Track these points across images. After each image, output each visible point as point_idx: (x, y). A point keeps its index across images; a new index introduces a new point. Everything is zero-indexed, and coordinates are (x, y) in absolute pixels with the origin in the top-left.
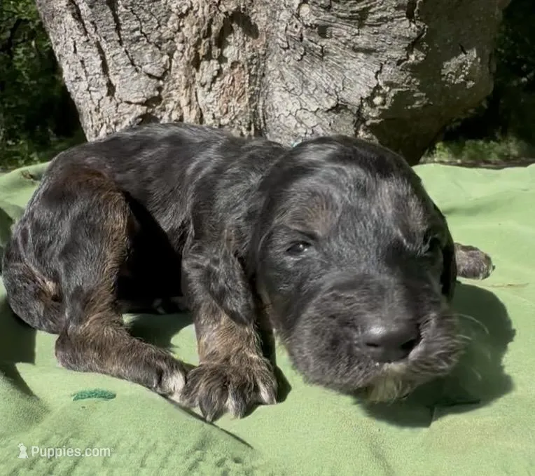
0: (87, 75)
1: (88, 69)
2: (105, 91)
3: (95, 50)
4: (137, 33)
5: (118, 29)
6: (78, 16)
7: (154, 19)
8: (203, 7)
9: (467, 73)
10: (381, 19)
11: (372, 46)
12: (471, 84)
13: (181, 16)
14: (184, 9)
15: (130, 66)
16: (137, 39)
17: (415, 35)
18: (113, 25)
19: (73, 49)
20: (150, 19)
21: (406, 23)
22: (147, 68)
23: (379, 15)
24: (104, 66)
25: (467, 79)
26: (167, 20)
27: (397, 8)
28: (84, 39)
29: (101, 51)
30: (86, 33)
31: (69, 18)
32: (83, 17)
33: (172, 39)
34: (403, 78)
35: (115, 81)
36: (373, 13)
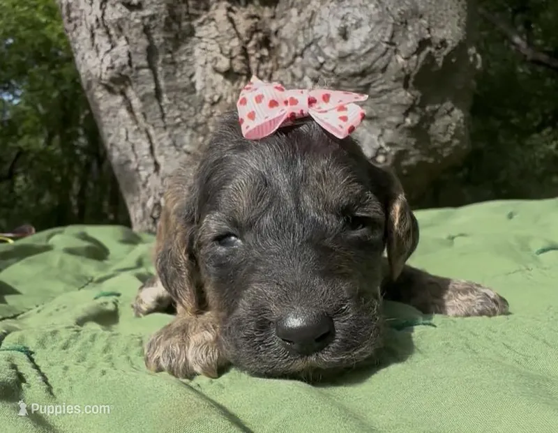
0: (136, 157)
1: (137, 152)
2: (152, 169)
3: (144, 135)
4: (178, 120)
5: (163, 117)
6: (130, 109)
7: (192, 109)
8: (232, 95)
9: (453, 133)
10: (382, 91)
11: (375, 114)
12: (456, 142)
13: (213, 104)
14: (216, 98)
15: (173, 148)
16: (178, 125)
17: (411, 102)
18: (159, 115)
19: (125, 137)
20: (188, 108)
21: (402, 93)
22: (185, 147)
23: (380, 88)
24: (152, 149)
25: (453, 137)
26: (201, 109)
27: (395, 81)
28: (136, 127)
29: (149, 137)
30: (137, 122)
31: (123, 112)
32: (134, 110)
33: (206, 123)
34: (401, 138)
35: (160, 160)
36: (374, 87)
